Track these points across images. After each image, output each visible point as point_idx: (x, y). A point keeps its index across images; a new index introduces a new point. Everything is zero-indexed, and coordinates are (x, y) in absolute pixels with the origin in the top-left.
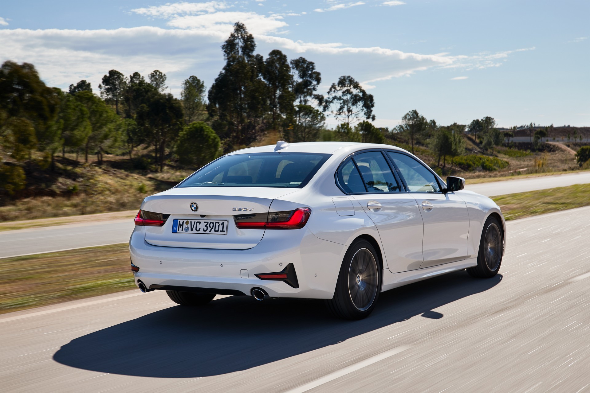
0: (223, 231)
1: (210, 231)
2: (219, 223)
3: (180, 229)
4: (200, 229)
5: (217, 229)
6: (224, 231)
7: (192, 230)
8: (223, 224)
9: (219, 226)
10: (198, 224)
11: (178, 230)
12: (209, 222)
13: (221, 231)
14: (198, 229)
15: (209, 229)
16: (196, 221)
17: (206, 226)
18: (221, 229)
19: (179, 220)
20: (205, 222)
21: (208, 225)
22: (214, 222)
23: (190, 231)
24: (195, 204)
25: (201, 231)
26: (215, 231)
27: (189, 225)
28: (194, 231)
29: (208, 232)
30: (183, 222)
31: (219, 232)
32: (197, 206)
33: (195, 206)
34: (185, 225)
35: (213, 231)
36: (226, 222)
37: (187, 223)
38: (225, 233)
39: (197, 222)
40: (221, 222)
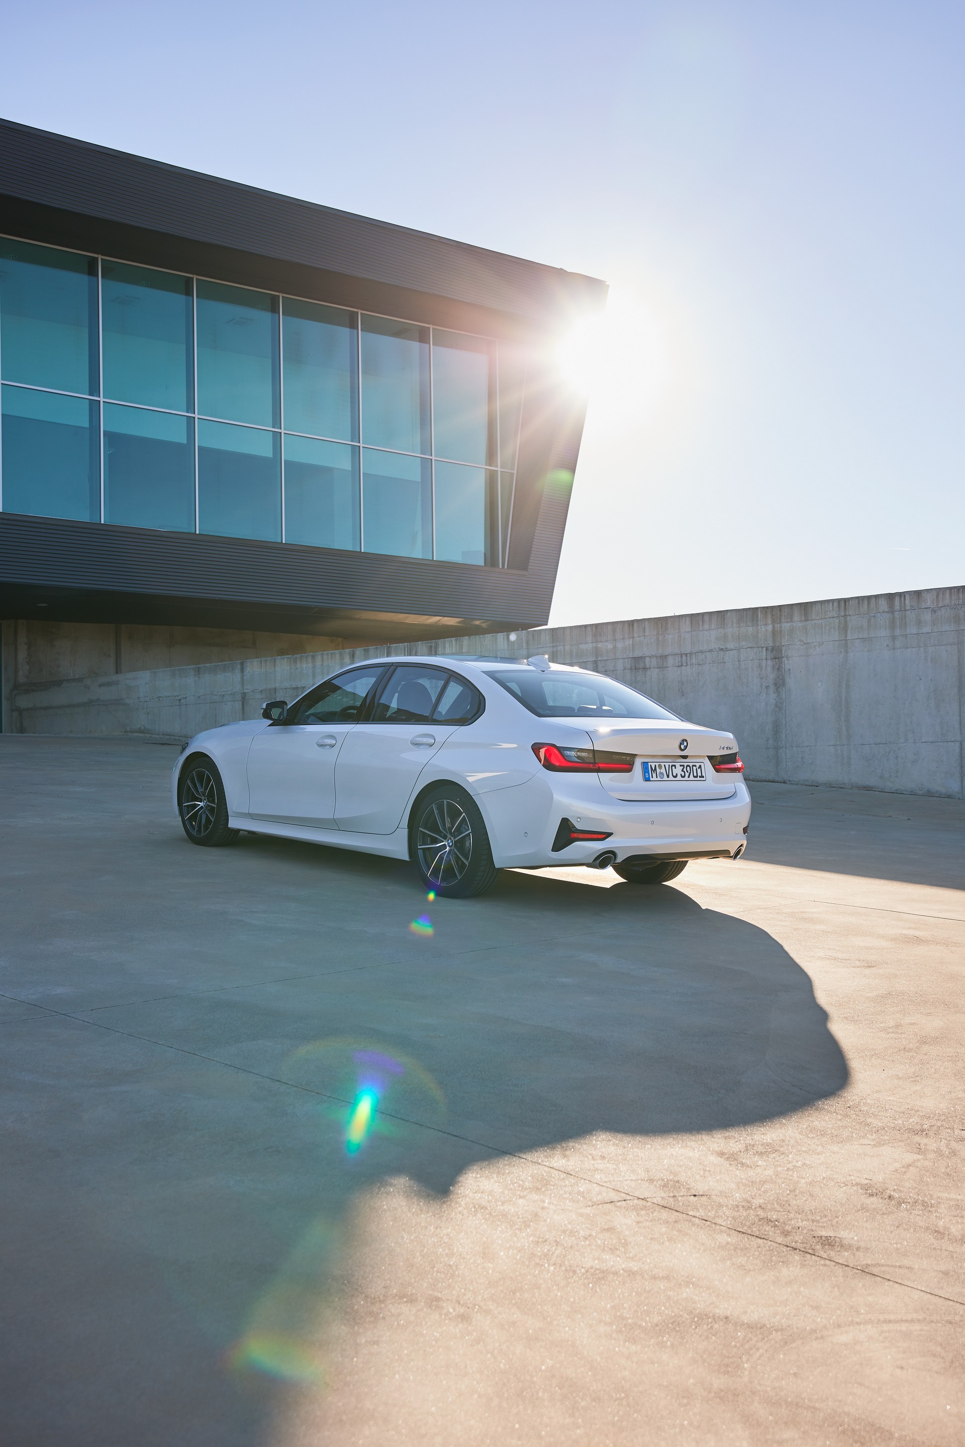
0: (702, 777)
1: (689, 777)
2: (695, 766)
3: (654, 775)
4: (677, 774)
5: (695, 775)
6: (703, 777)
7: (668, 776)
8: (700, 767)
9: (696, 769)
10: (673, 767)
11: (652, 777)
12: (685, 764)
13: (700, 777)
14: (675, 775)
15: (687, 774)
16: (671, 764)
17: (683, 771)
18: (699, 774)
19: (649, 764)
20: (681, 766)
21: (685, 770)
22: (691, 765)
23: (665, 778)
25: (679, 778)
28: (671, 778)
29: (686, 778)
34: (658, 770)
35: (692, 777)
40: (698, 765)
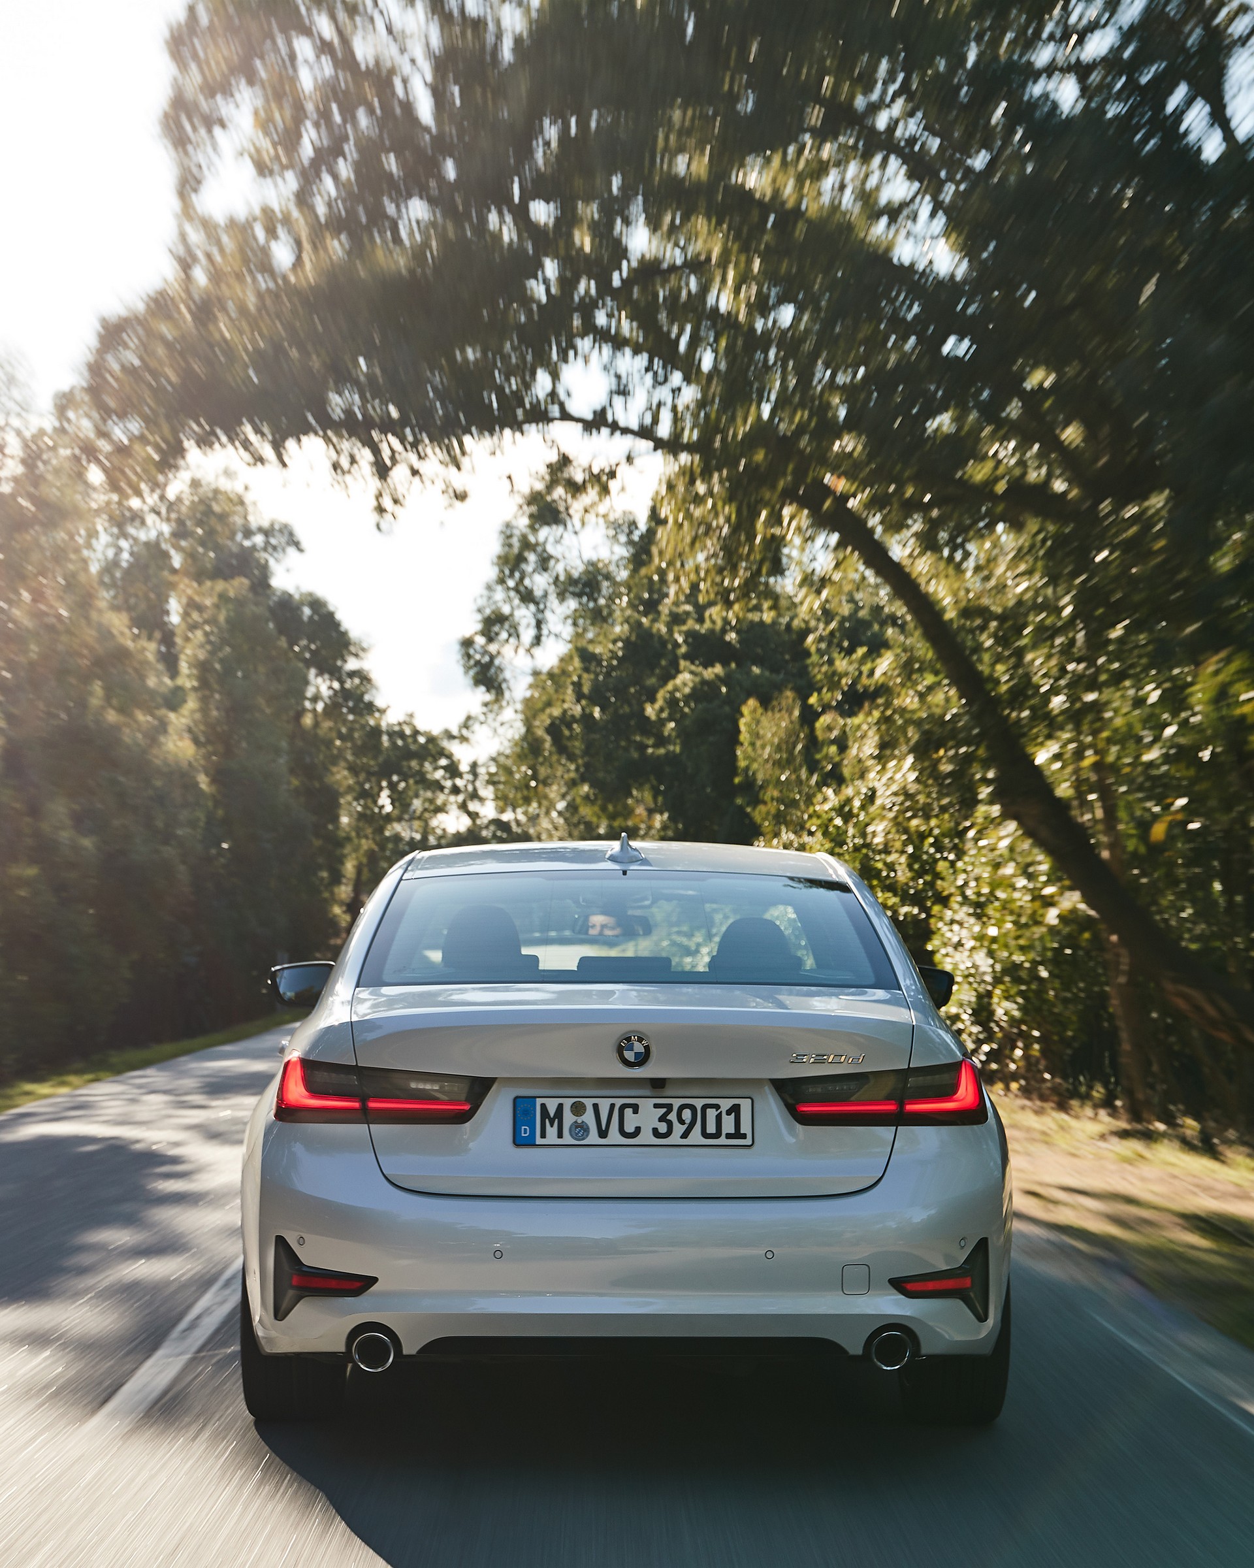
0: (738, 1134)
1: (685, 1135)
2: (717, 1107)
3: (552, 1131)
4: (638, 1130)
5: (711, 1129)
6: (744, 1136)
7: (603, 1134)
8: (735, 1110)
9: (719, 1118)
10: (628, 1112)
11: (543, 1136)
12: (677, 1103)
13: (729, 1136)
14: (629, 1129)
15: (679, 1129)
16: (619, 1102)
17: (662, 1119)
18: (728, 1125)
19: (539, 1101)
20: (656, 1106)
21: (673, 1117)
22: (699, 1104)
23: (593, 1137)
24: (640, 1040)
25: (646, 1137)
26: (705, 1134)
27: (589, 1118)
28: (614, 1136)
29: (675, 1138)
30: (560, 1106)
31: (722, 1140)
32: (647, 1048)
33: (639, 1048)
34: (569, 1118)
35: (696, 1136)
36: (745, 1105)
37: (578, 1109)
38: (748, 1141)
39: (623, 1107)
40: (726, 1104)
